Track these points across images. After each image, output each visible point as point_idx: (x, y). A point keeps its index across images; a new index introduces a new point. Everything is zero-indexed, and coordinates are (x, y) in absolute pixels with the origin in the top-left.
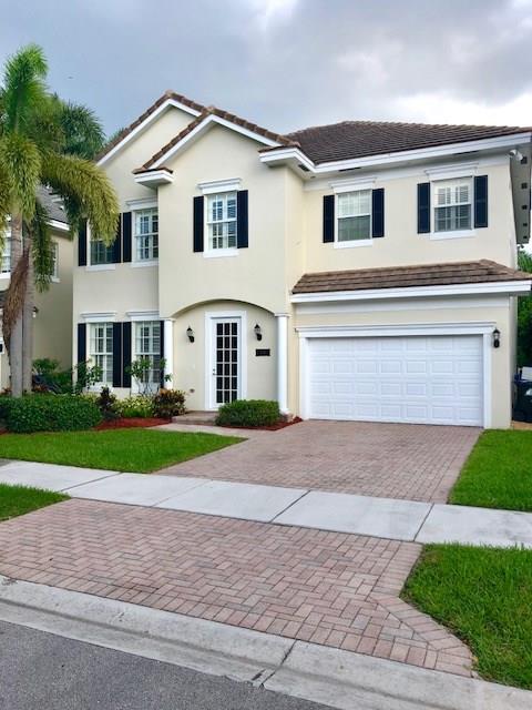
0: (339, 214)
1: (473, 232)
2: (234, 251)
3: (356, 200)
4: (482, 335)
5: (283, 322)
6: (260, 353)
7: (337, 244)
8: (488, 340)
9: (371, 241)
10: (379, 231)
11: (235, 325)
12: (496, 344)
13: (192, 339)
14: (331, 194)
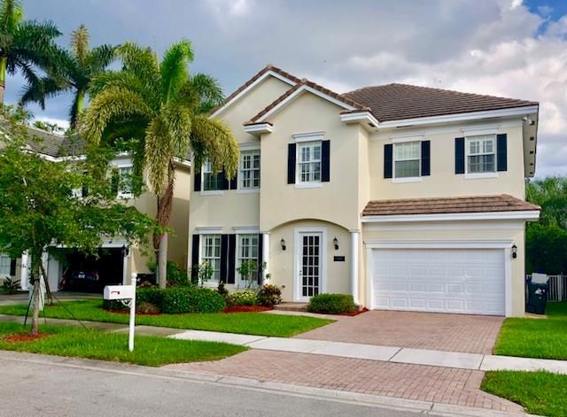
0: (395, 158)
1: (497, 174)
2: (318, 184)
3: (408, 148)
4: (503, 249)
5: (356, 236)
6: (336, 259)
7: (394, 180)
8: (508, 253)
9: (421, 179)
10: (426, 171)
11: (317, 238)
12: (514, 256)
13: (284, 248)
14: (390, 143)
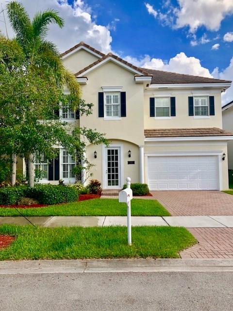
0: (156, 106)
1: (210, 117)
3: (162, 100)
4: (217, 156)
5: (142, 150)
6: (129, 163)
7: (156, 118)
8: (220, 158)
9: (170, 118)
10: (173, 114)
11: (117, 151)
12: (223, 159)
13: (95, 157)
